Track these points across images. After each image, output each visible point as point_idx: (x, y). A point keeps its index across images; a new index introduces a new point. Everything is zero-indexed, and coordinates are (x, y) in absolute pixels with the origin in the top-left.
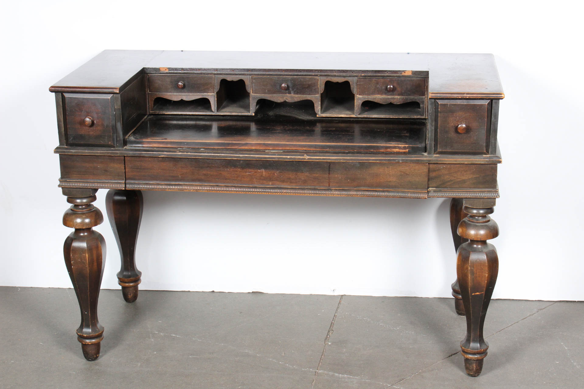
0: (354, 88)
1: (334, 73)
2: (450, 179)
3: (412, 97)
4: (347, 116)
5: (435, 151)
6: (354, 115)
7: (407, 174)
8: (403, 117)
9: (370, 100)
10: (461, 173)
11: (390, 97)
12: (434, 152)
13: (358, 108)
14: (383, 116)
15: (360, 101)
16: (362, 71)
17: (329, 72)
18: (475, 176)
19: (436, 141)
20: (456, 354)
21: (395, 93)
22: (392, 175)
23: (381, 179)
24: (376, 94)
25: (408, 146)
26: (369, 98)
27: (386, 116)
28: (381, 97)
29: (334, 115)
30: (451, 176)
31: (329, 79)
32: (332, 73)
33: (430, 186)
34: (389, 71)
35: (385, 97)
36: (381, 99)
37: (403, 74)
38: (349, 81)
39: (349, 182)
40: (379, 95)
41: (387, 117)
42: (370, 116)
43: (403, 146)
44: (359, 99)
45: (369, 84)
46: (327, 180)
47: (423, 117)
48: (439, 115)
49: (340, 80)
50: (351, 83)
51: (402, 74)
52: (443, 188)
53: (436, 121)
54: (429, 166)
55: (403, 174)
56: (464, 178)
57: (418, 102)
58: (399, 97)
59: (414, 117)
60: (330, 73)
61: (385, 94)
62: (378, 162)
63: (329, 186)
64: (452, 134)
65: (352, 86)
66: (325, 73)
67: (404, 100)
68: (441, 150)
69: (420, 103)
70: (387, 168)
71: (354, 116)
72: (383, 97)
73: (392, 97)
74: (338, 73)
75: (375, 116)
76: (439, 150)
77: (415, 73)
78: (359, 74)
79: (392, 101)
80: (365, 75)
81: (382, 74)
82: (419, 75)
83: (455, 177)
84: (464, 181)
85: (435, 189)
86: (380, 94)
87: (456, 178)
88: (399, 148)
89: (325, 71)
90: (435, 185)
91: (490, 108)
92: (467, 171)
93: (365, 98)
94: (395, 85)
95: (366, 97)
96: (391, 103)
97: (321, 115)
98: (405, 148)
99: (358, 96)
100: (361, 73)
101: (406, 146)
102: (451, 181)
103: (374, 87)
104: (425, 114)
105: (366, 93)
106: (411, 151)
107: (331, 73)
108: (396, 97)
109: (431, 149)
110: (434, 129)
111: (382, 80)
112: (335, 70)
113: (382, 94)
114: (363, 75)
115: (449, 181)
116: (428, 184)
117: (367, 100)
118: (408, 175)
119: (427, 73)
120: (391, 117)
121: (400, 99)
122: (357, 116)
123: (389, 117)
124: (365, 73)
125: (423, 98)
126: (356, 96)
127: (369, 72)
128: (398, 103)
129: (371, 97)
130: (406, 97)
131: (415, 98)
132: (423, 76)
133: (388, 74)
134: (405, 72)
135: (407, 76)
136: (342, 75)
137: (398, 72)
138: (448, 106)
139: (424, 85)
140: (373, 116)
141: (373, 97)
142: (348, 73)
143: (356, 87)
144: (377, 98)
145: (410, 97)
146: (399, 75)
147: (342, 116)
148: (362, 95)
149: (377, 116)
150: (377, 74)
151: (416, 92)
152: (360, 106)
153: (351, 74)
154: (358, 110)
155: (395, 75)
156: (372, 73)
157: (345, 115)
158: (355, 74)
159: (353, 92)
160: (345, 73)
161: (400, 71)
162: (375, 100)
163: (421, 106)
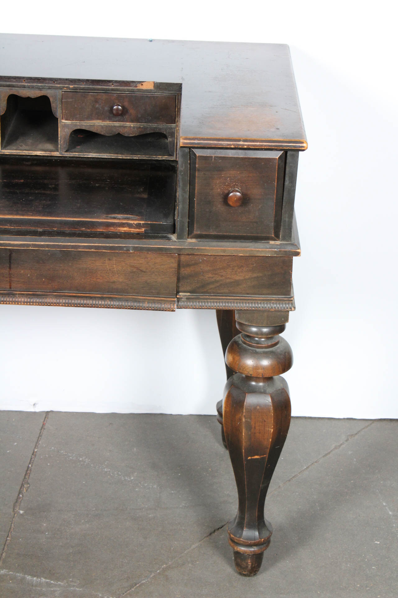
0: (56, 108)
1: (22, 82)
2: (214, 278)
3: (154, 125)
4: (46, 154)
5: (190, 234)
6: (58, 152)
7: (142, 271)
8: (139, 157)
9: (84, 128)
10: (233, 269)
11: (117, 124)
12: (188, 235)
13: (64, 142)
14: (107, 156)
15: (66, 130)
16: (70, 81)
17: (14, 80)
18: (255, 275)
19: (191, 216)
20: (221, 527)
21: (126, 117)
22: (117, 271)
23: (98, 279)
24: (92, 119)
25: (143, 222)
26: (83, 125)
27: (111, 156)
28: (102, 125)
29: (24, 152)
30: (216, 274)
31: (14, 91)
32: (19, 82)
33: (181, 289)
34: (116, 82)
35: (110, 125)
36: (102, 127)
37: (140, 87)
38: (48, 96)
39: (44, 282)
40: (98, 121)
41: (113, 156)
42: (85, 155)
43: (136, 222)
44: (65, 126)
45: (83, 103)
46: (7, 278)
47: (172, 158)
48: (197, 175)
49: (33, 94)
50: (51, 100)
51: (138, 88)
52: (202, 293)
53: (192, 183)
54: (180, 258)
55: (135, 270)
56: (238, 278)
57: (165, 133)
58: (132, 125)
59: (157, 159)
60: (15, 82)
61: (110, 119)
62: (92, 250)
63: (10, 288)
64: (219, 207)
65: (53, 105)
66: (6, 81)
67: (140, 130)
68: (199, 233)
69: (167, 135)
70: (109, 259)
71: (57, 154)
72: (106, 124)
73: (122, 125)
74: (28, 83)
75: (92, 155)
76: (196, 232)
77: (159, 86)
78: (66, 86)
79: (122, 131)
80: (74, 87)
81: (104, 86)
82: (166, 89)
83: (222, 276)
84: (237, 283)
85: (189, 294)
86: (100, 119)
87: (223, 278)
88: (130, 226)
89: (6, 78)
90: (189, 288)
91: (283, 164)
92: (242, 266)
93: (76, 125)
94: (126, 104)
95: (78, 123)
96: (119, 133)
97: (1, 152)
98: (139, 226)
99: (63, 121)
100: (69, 84)
101: (141, 223)
102: (216, 282)
103: (90, 107)
105: (78, 116)
106: (149, 231)
107: (17, 81)
108: (128, 124)
109: (182, 229)
110: (188, 197)
111: (104, 96)
112: (23, 78)
113: (103, 120)
114: (71, 86)
115: (212, 283)
116: (178, 287)
117: (79, 128)
118: (145, 272)
119: (179, 87)
120: (120, 157)
121: (135, 128)
122: (62, 155)
123: (116, 157)
124: (75, 85)
125: (173, 127)
126: (60, 121)
127: (82, 83)
128: (131, 134)
129: (86, 123)
130: (144, 125)
131: (159, 128)
132: (172, 91)
133: (113, 86)
134: (142, 83)
135: (146, 90)
136: (36, 85)
137: (130, 83)
138: (212, 160)
139: (175, 106)
140: (90, 154)
141: (90, 123)
142: (46, 83)
143: (61, 106)
144: (95, 125)
145: (150, 124)
146: (132, 89)
147: (37, 153)
148: (71, 119)
149: (97, 156)
150: (95, 86)
151: (160, 117)
152: (68, 137)
153: (50, 85)
154: (64, 145)
155: (126, 88)
156: (87, 85)
157: (42, 151)
158: (59, 86)
159: (55, 114)
160: (41, 83)
161: (133, 82)
162: (92, 129)
163: (168, 140)
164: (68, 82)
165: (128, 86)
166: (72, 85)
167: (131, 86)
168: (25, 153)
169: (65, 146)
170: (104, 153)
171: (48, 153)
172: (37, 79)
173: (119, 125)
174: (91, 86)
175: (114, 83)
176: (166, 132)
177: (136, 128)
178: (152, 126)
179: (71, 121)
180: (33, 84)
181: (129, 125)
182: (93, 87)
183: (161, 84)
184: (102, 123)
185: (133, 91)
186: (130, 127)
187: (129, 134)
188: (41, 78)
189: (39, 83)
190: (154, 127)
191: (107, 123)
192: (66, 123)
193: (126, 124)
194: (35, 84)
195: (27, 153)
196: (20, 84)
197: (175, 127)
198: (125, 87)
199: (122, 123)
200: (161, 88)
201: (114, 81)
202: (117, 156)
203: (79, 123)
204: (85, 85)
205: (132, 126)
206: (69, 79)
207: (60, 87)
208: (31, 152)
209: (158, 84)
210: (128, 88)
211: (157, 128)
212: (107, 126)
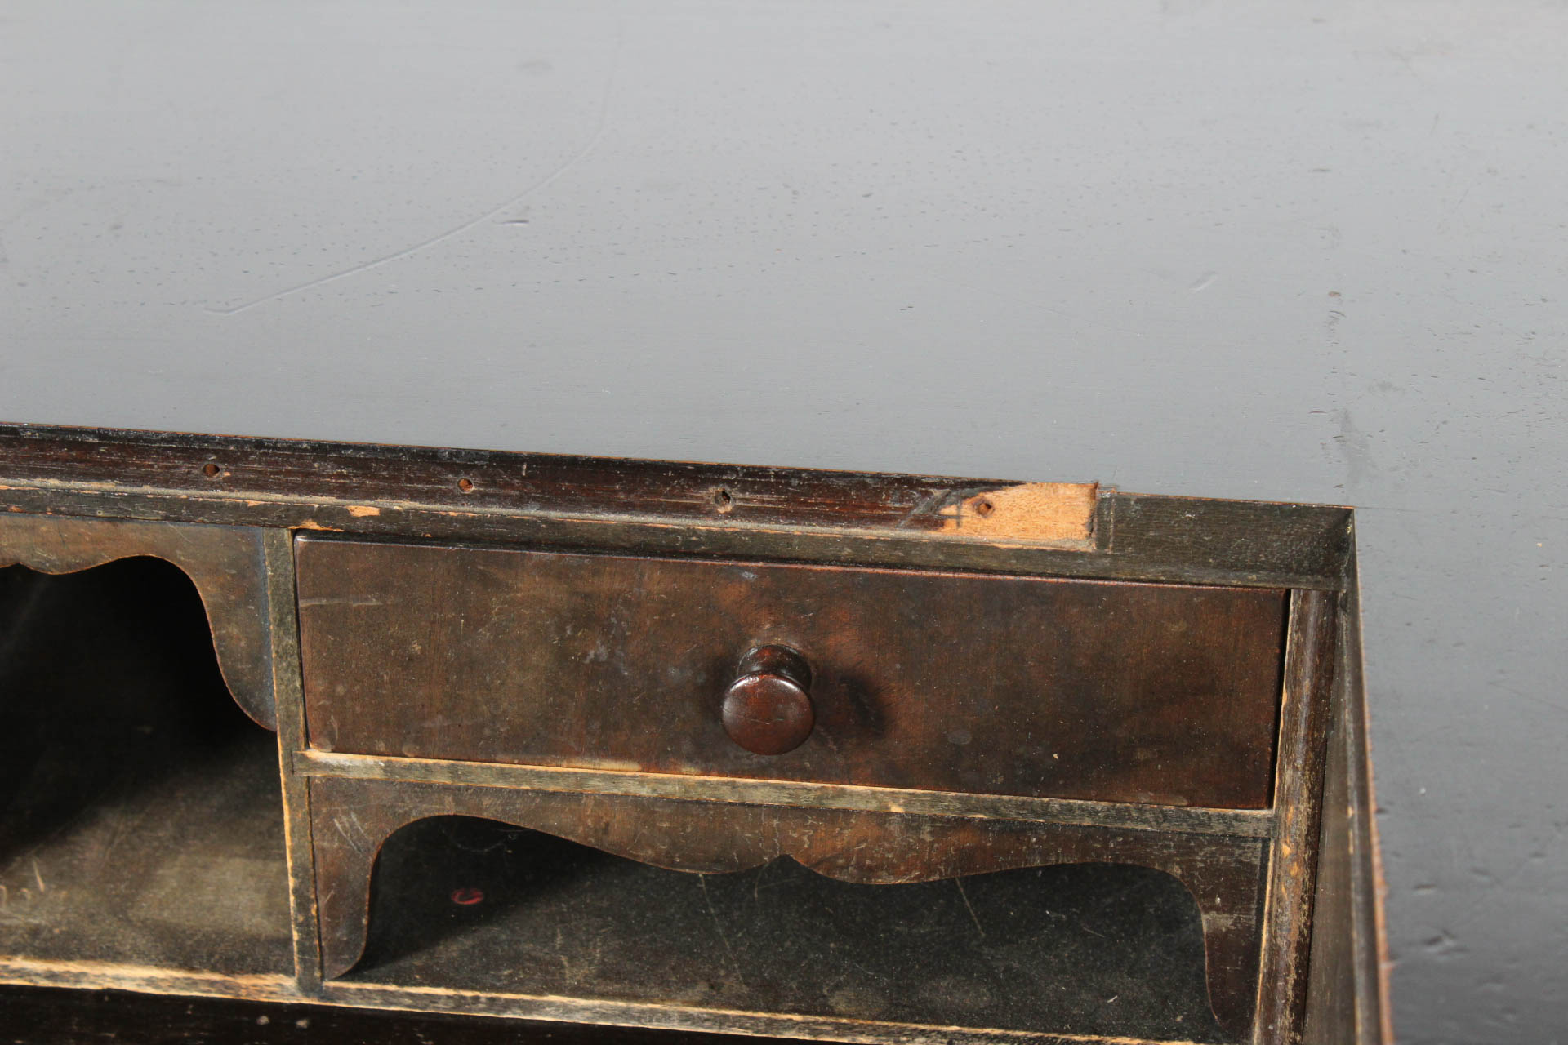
0: (255, 660)
4: (194, 984)
6: (289, 972)
9: (489, 810)
11: (767, 791)
13: (332, 905)
14: (686, 1018)
15: (347, 822)
16: (353, 464)
21: (849, 739)
24: (565, 752)
26: (480, 791)
28: (645, 792)
34: (754, 478)
35: (707, 795)
36: (644, 808)
37: (965, 527)
38: (181, 559)
40: (610, 767)
41: (736, 1022)
42: (508, 1005)
44: (339, 790)
45: (473, 623)
50: (207, 592)
51: (947, 533)
57: (1176, 871)
58: (896, 801)
61: (706, 755)
65: (225, 634)
67: (967, 840)
69: (1197, 885)
71: (276, 990)
72: (675, 791)
73: (807, 800)
75: (567, 1010)
78: (316, 500)
79: (807, 845)
80: (387, 514)
81: (648, 508)
86: (622, 754)
93: (424, 790)
94: (847, 644)
95: (439, 769)
96: (785, 863)
99: (316, 754)
100: (343, 491)
103: (539, 658)
105: (437, 722)
108: (860, 795)
111: (654, 583)
113: (654, 758)
114: (364, 509)
117: (449, 807)
119: (1321, 537)
121: (918, 829)
122: (322, 998)
123: (762, 1027)
124: (396, 494)
125: (1245, 829)
126: (290, 755)
127: (455, 481)
128: (892, 869)
129: (503, 774)
130: (994, 808)
131: (1125, 833)
132: (1253, 568)
133: (731, 515)
134: (989, 496)
135: (1021, 554)
136: (57, 492)
137: (877, 493)
139: (1270, 672)
140: (550, 1004)
141: (539, 775)
142: (144, 479)
143: (291, 641)
144: (587, 790)
145: (1055, 804)
146: (896, 543)
147: (117, 978)
148: (381, 746)
149: (604, 1016)
150: (572, 504)
151: (1140, 756)
152: (360, 876)
153: (182, 493)
154: (334, 928)
155: (837, 531)
156: (501, 500)
157: (159, 964)
158: (254, 498)
159: (247, 704)
160: (99, 477)
161: (908, 484)
162: (558, 823)
163: (1205, 918)
164: (331, 469)
165: (862, 521)
166: (369, 495)
167: (886, 520)
168: (21, 973)
169: (341, 934)
170: (667, 998)
171: (212, 983)
172: (64, 443)
173: (785, 800)
174: (532, 512)
175: (734, 493)
176: (1189, 867)
177: (927, 828)
178: (1062, 821)
179: (381, 761)
180: (38, 482)
181: (873, 806)
182: (554, 514)
183: (1155, 506)
184: (642, 782)
185: (902, 555)
186: (882, 817)
187: (871, 870)
188: (102, 434)
189: (86, 476)
190: (1088, 822)
191: (680, 782)
192: (342, 768)
193: (842, 794)
194: (53, 482)
195: (37, 974)
197: (1263, 833)
198: (832, 520)
199: (809, 790)
200: (1156, 543)
201: (732, 469)
202: (770, 1023)
203: (452, 771)
204: (481, 498)
205: (896, 809)
206: (338, 447)
207: (262, 510)
208: (74, 967)
209: (1134, 509)
210: (857, 531)
211: (1106, 834)
212: (683, 805)
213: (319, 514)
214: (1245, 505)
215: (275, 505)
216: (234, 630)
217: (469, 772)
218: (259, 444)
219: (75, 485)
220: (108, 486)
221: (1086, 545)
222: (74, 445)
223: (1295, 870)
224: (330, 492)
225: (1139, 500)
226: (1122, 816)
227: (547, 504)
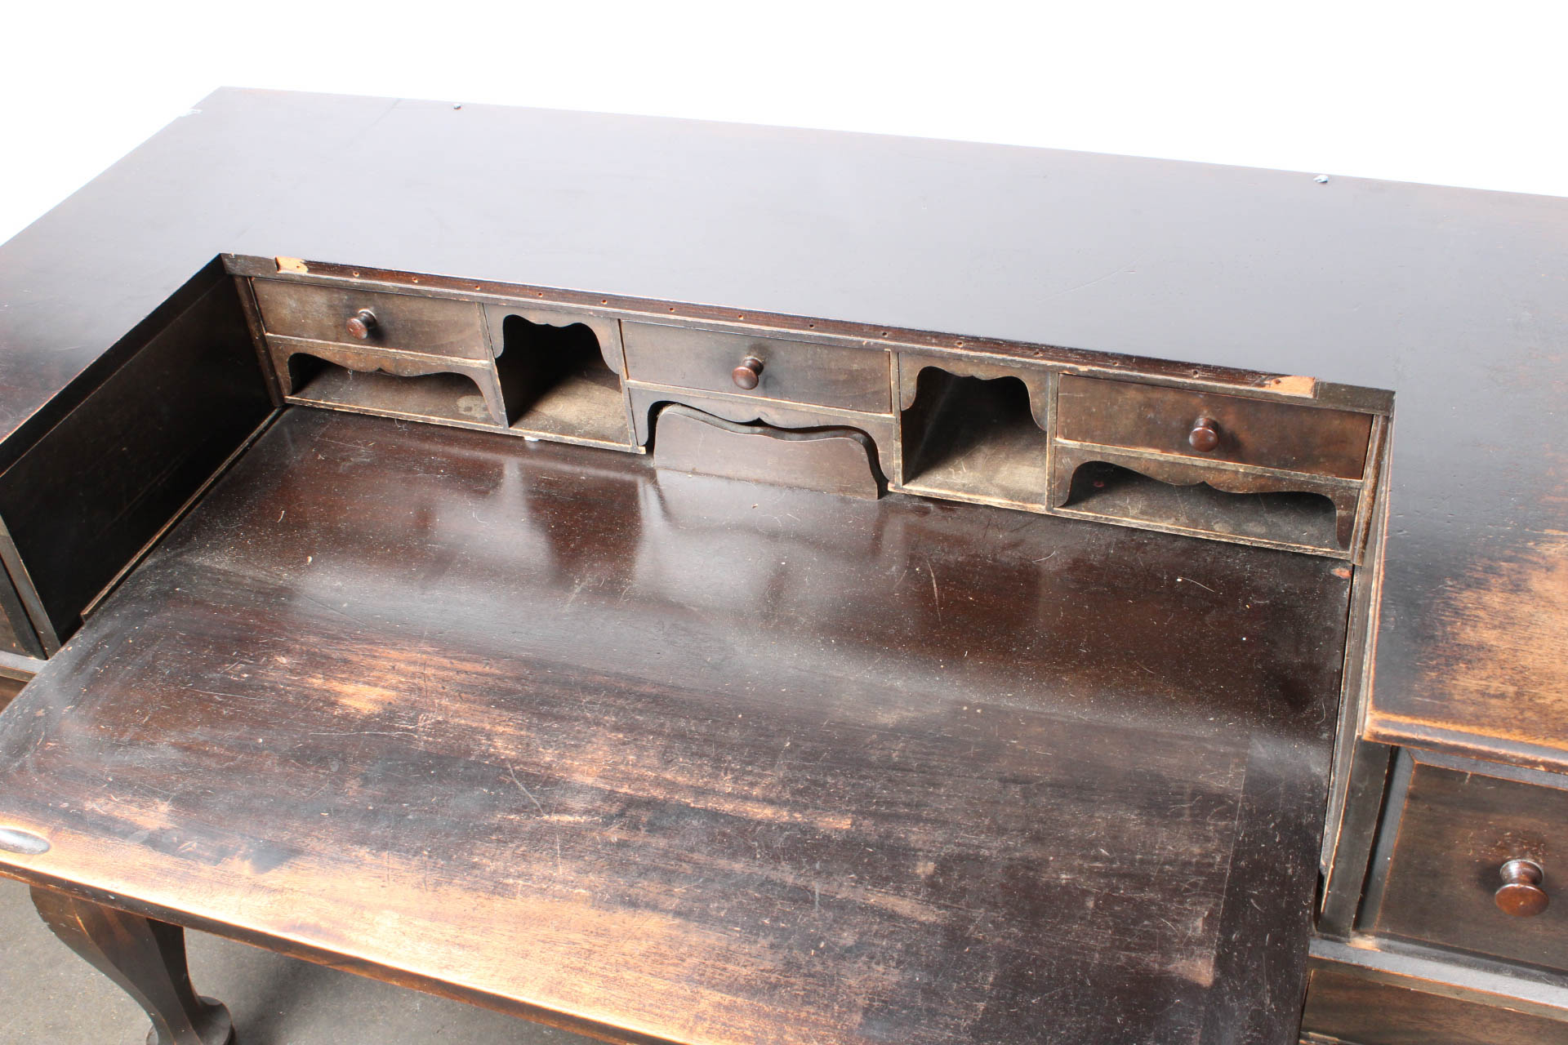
0: (1042, 411)
1: (954, 347)
2: (1415, 1027)
3: (1302, 476)
4: (1013, 505)
5: (1362, 925)
6: (1043, 504)
8: (1252, 542)
9: (1112, 460)
11: (1200, 461)
12: (1355, 929)
13: (1059, 486)
14: (1168, 528)
15: (1066, 460)
16: (1081, 354)
17: (934, 341)
19: (1370, 891)
24: (1136, 445)
26: (1110, 455)
27: (1179, 530)
28: (1162, 459)
29: (959, 494)
31: (934, 364)
32: (946, 346)
33: (1312, 1026)
34: (1206, 368)
35: (1181, 461)
36: (1161, 464)
37: (1271, 388)
38: (1023, 379)
40: (1151, 450)
41: (1183, 531)
42: (1111, 520)
44: (1065, 451)
45: (1113, 404)
47: (1341, 555)
48: (1405, 806)
49: (983, 372)
50: (1030, 388)
51: (1266, 389)
57: (1330, 496)
58: (1242, 468)
60: (936, 345)
61: (1182, 450)
64: (1464, 889)
65: (1034, 402)
66: (914, 342)
67: (1263, 482)
69: (1336, 501)
71: (1039, 509)
72: (1171, 459)
73: (1212, 465)
74: (970, 349)
75: (1130, 523)
76: (1381, 928)
77: (1328, 390)
78: (1070, 365)
79: (1211, 479)
80: (1090, 371)
81: (1171, 375)
82: (1345, 401)
86: (1155, 447)
89: (914, 335)
90: (1338, 1029)
93: (1092, 453)
94: (1230, 419)
95: (1097, 447)
96: (1204, 483)
97: (903, 489)
99: (1059, 439)
100: (1076, 363)
103: (1132, 416)
104: (1354, 549)
105: (1098, 433)
107: (940, 344)
108: (1230, 465)
109: (1339, 912)
110: (1368, 849)
111: (1170, 397)
112: (957, 337)
113: (1165, 449)
114: (1083, 369)
117: (1099, 459)
119: (1385, 400)
121: (1248, 477)
122: (1052, 513)
123: (1192, 533)
124: (1093, 365)
125: (1352, 485)
126: (1051, 439)
127: (1112, 362)
128: (1238, 489)
129: (1117, 450)
130: (1273, 472)
131: (1314, 483)
132: (1363, 407)
133: (1198, 379)
134: (1280, 379)
135: (1288, 398)
136: (989, 357)
137: (1244, 375)
138: (1464, 780)
139: (1366, 438)
140: (1127, 521)
141: (1128, 451)
142: (1016, 355)
143: (1055, 405)
144: (1143, 457)
145: (1293, 473)
146: (1249, 391)
147: (991, 501)
148: (1080, 439)
149: (1142, 525)
150: (1147, 372)
151: (1322, 460)
152: (1069, 477)
153: (1027, 360)
154: (1058, 492)
155: (1231, 386)
156: (1126, 369)
157: (1003, 499)
158: (1049, 363)
159: (1039, 422)
160: (1002, 353)
161: (1254, 373)
162: (1133, 466)
163: (1337, 512)
164: (1074, 356)
165: (1239, 383)
166: (1085, 364)
167: (1246, 384)
168: (960, 498)
169: (1061, 494)
170: (1162, 521)
171: (1019, 506)
172: (992, 343)
173: (1206, 465)
174: (1135, 373)
175: (1199, 372)
176: (1334, 495)
177: (1250, 477)
178: (1296, 478)
179: (1079, 443)
180: (983, 354)
181: (1234, 469)
182: (1142, 375)
183: (1333, 386)
184: (1161, 456)
185: (1251, 395)
186: (1237, 472)
187: (1231, 488)
188: (1005, 341)
189: (998, 353)
190: (1302, 479)
191: (1172, 457)
192: (1066, 444)
193: (1224, 464)
194: (988, 354)
196: (949, 350)
197: (1359, 487)
198: (1229, 382)
199: (1214, 462)
200: (1332, 397)
201: (1199, 365)
202: (1194, 532)
203: (1101, 448)
204: (1120, 368)
205: (1241, 470)
206: (1077, 350)
208: (977, 497)
209: (1326, 387)
210: (1237, 387)
211: (1308, 483)
212: (1173, 464)
213: (1070, 369)
214: (1363, 388)
215: (1055, 366)
216: (1037, 400)
217: (1106, 448)
218: (1052, 347)
219: (995, 356)
220: (1005, 356)
221: (1310, 396)
222: (995, 343)
223: (1368, 499)
224: (1073, 362)
225: (1328, 384)
226: (1314, 478)
227: (1140, 371)
